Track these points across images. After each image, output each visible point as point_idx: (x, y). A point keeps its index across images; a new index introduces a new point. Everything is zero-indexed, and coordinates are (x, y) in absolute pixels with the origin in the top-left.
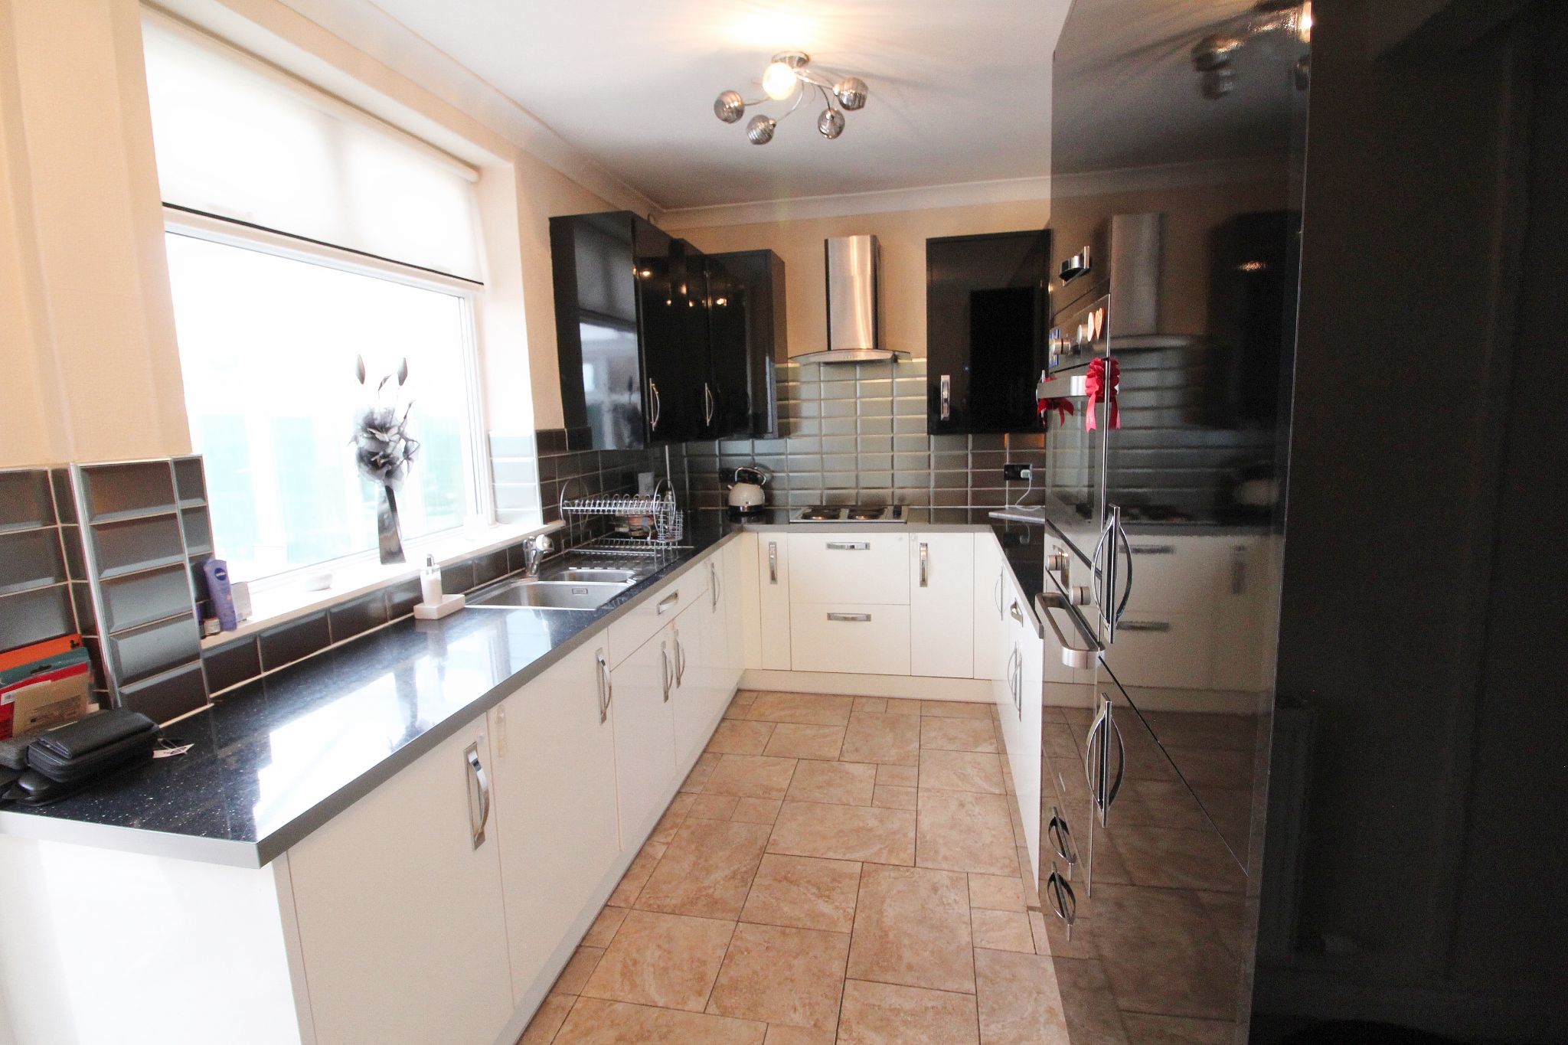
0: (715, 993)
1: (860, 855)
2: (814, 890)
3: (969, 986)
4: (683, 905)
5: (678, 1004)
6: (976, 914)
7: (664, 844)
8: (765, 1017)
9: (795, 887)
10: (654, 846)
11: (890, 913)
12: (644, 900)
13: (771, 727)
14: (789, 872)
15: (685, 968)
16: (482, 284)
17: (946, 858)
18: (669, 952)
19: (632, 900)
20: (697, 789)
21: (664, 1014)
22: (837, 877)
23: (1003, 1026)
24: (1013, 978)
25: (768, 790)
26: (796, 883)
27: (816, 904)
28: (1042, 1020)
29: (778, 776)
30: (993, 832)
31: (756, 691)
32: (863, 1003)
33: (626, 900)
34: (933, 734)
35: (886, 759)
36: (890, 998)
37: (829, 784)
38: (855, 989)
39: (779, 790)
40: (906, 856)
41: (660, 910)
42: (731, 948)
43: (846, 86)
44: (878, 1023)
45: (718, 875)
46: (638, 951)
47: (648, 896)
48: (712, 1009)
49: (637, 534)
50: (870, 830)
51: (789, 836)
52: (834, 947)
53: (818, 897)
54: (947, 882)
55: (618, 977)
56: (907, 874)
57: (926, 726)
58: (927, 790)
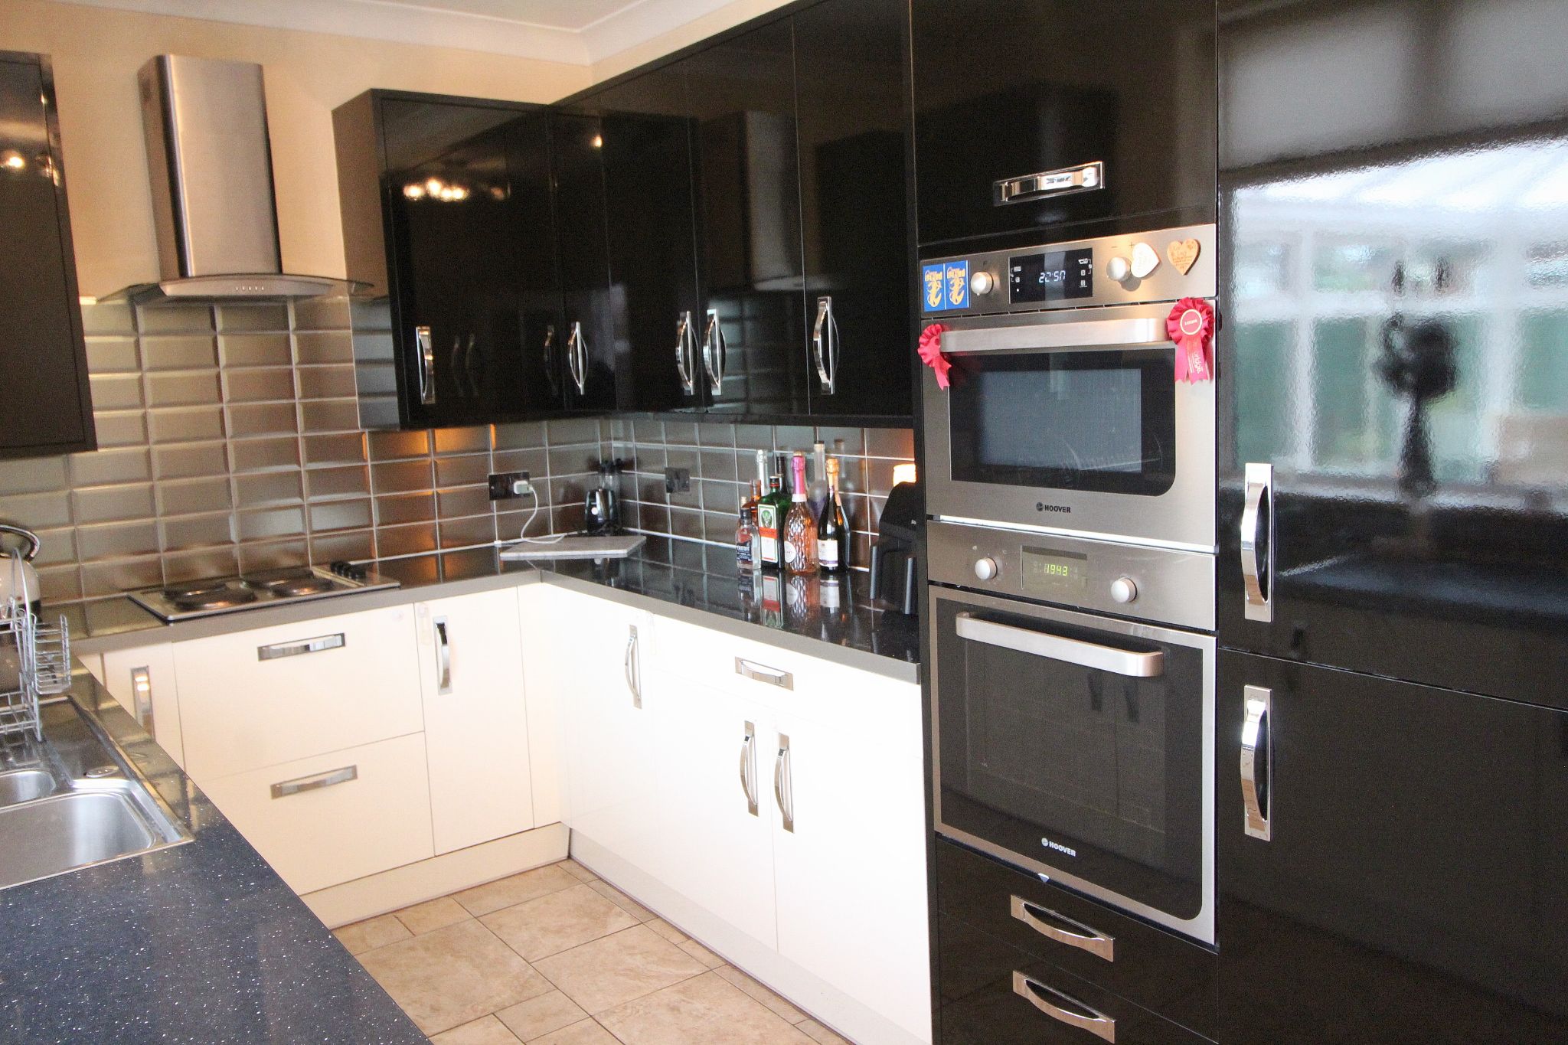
34: (524, 936)
35: (499, 1000)
57: (500, 926)
58: (607, 1013)
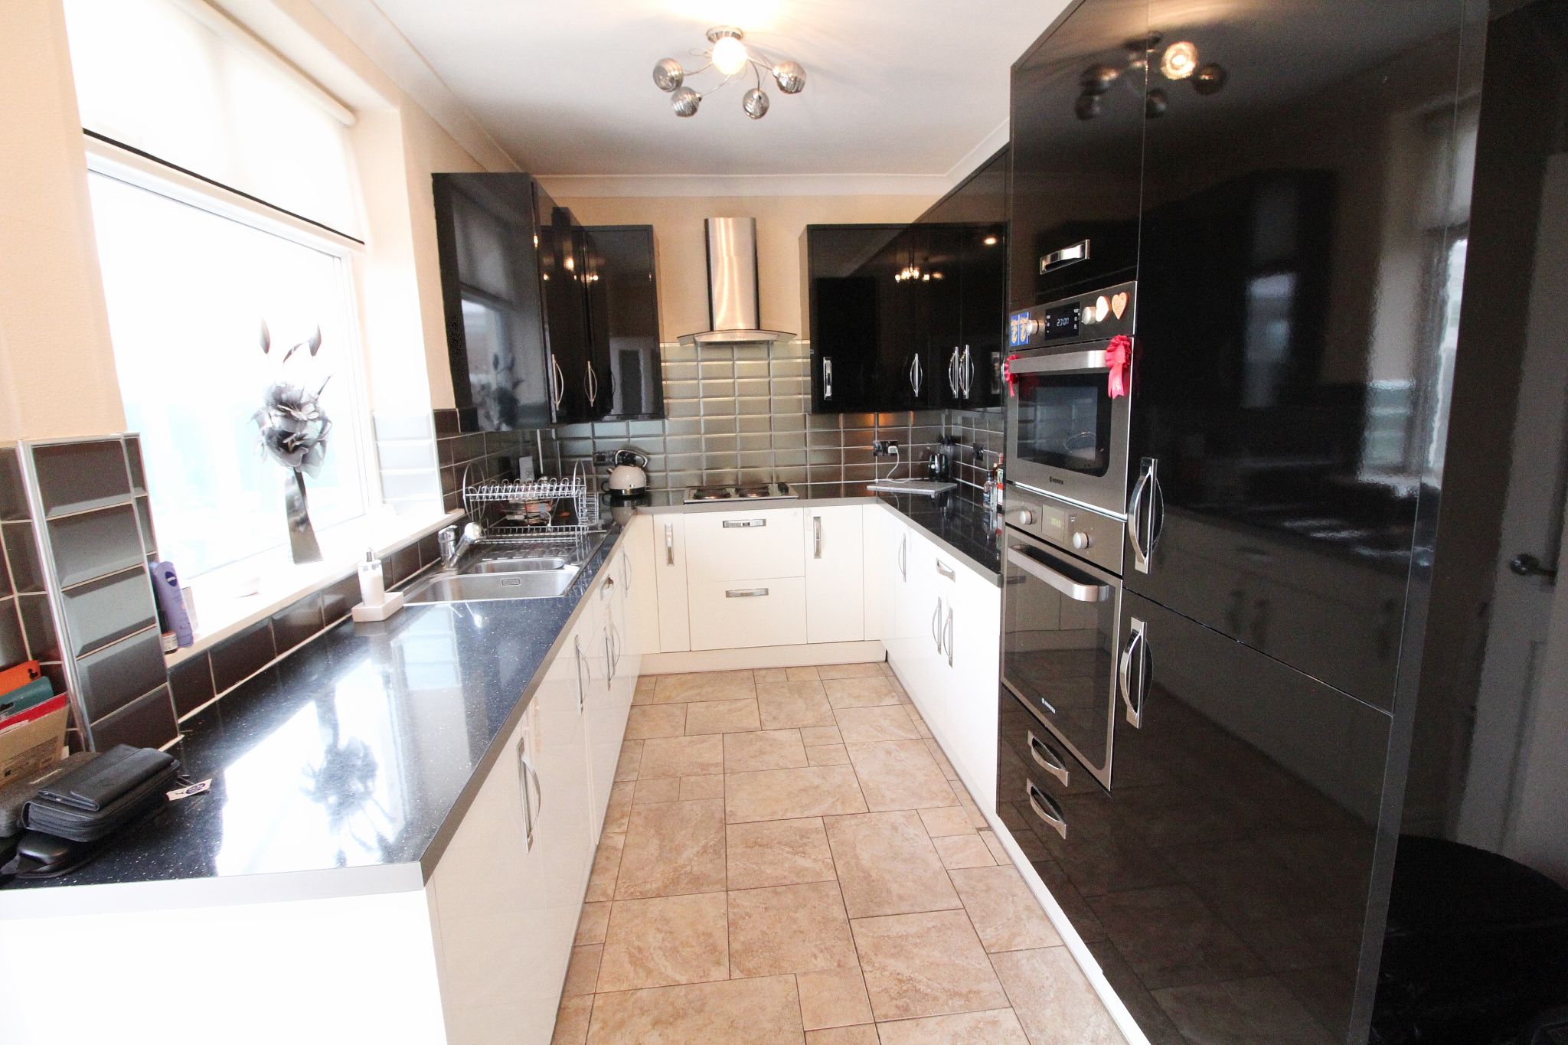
0: (732, 960)
1: (817, 810)
2: (788, 849)
3: (957, 903)
4: (666, 887)
5: (701, 977)
6: (938, 843)
7: (619, 833)
8: (790, 969)
9: (770, 851)
10: (610, 837)
11: (865, 857)
12: (623, 890)
13: (682, 708)
14: (758, 838)
15: (694, 944)
16: (362, 243)
17: (893, 800)
18: (671, 933)
19: (610, 892)
20: (634, 776)
21: (691, 990)
22: (804, 834)
23: (995, 928)
24: (988, 890)
25: (704, 767)
26: (767, 846)
27: (795, 861)
28: (1023, 916)
29: (710, 752)
30: (925, 772)
31: (653, 675)
32: (873, 936)
33: (604, 893)
34: (839, 695)
35: (806, 722)
36: (896, 927)
37: (762, 752)
38: (861, 927)
39: (717, 765)
40: (858, 805)
41: (644, 896)
42: (731, 916)
43: (787, 69)
44: (893, 951)
45: (689, 853)
46: (638, 938)
47: (625, 886)
48: (736, 974)
49: (533, 521)
50: (817, 787)
51: (744, 804)
52: (827, 896)
53: (794, 854)
54: (901, 820)
55: (628, 967)
56: (866, 820)
57: (829, 688)
58: (853, 745)
